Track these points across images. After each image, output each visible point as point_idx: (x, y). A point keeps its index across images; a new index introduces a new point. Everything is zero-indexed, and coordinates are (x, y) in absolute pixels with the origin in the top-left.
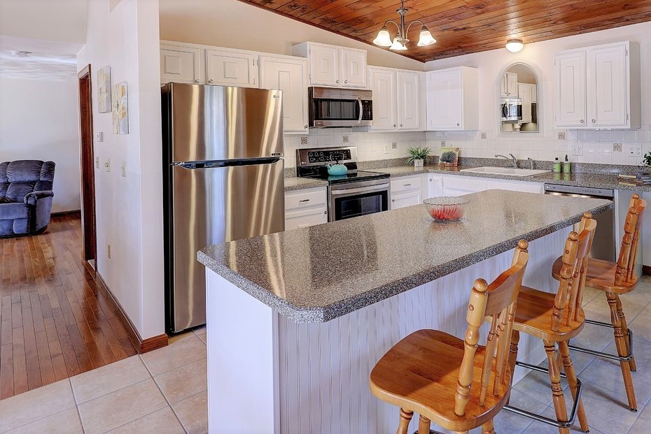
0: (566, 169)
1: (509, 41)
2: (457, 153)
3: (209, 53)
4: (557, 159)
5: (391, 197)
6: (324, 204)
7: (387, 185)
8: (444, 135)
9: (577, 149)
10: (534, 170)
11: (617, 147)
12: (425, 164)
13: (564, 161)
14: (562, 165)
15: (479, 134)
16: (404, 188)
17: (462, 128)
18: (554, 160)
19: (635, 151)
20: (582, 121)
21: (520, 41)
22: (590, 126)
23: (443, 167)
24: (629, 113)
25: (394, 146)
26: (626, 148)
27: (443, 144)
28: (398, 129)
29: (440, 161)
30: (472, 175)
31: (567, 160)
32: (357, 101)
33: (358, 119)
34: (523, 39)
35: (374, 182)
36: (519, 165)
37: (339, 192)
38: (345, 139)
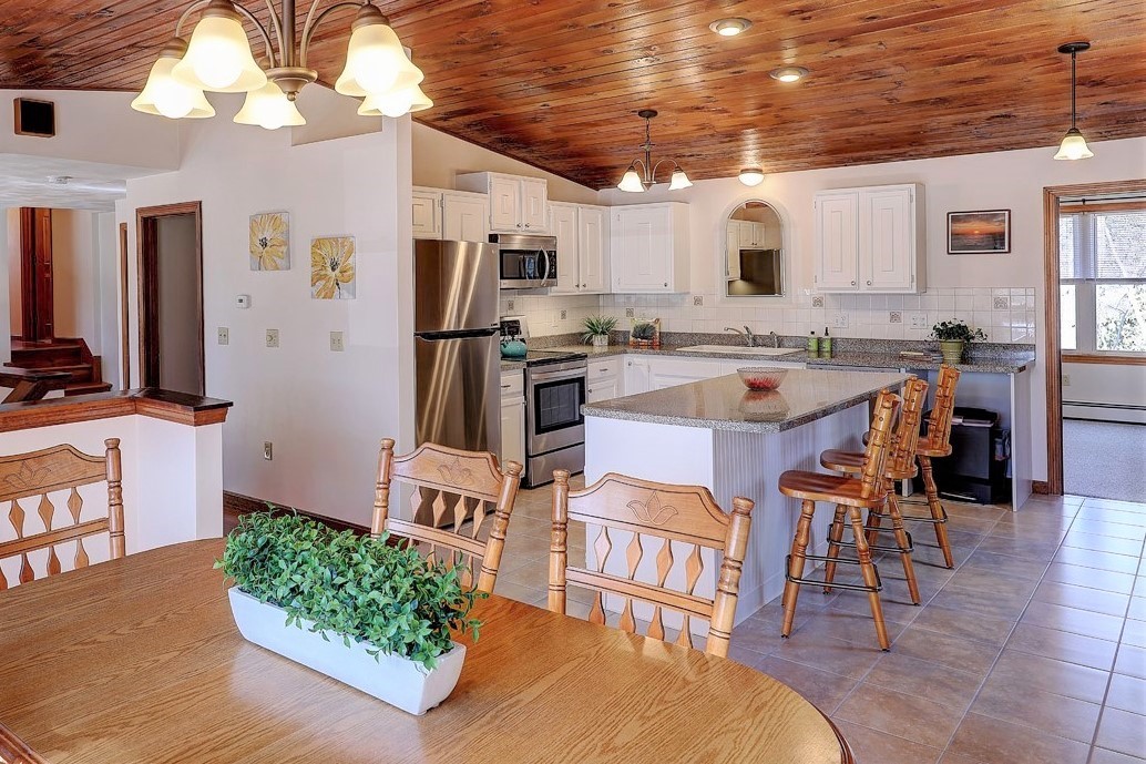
0: (827, 346)
1: (743, 171)
2: (657, 326)
3: (447, 198)
4: (813, 333)
5: (589, 386)
6: (519, 392)
7: (584, 369)
8: (631, 301)
9: (840, 320)
10: (755, 348)
11: (894, 317)
12: (612, 343)
13: (823, 336)
14: (820, 341)
15: (690, 300)
16: (599, 374)
17: (671, 289)
18: (808, 335)
19: (918, 322)
20: (853, 283)
21: (758, 171)
22: (863, 289)
23: (637, 346)
24: (914, 274)
25: (564, 316)
26: (906, 317)
27: (630, 313)
28: (581, 290)
29: (631, 339)
30: (696, 354)
31: (827, 334)
32: (542, 252)
33: (542, 277)
34: (764, 169)
35: (562, 366)
36: (756, 341)
37: (537, 376)
38: (511, 306)
